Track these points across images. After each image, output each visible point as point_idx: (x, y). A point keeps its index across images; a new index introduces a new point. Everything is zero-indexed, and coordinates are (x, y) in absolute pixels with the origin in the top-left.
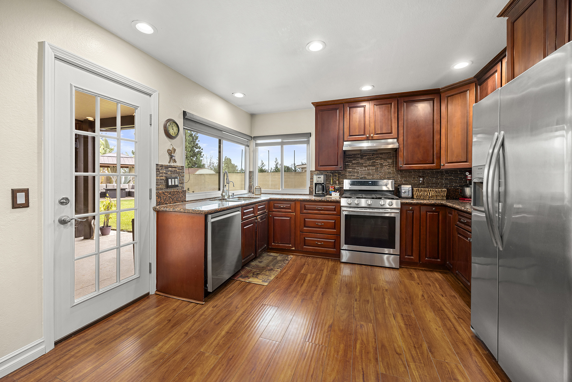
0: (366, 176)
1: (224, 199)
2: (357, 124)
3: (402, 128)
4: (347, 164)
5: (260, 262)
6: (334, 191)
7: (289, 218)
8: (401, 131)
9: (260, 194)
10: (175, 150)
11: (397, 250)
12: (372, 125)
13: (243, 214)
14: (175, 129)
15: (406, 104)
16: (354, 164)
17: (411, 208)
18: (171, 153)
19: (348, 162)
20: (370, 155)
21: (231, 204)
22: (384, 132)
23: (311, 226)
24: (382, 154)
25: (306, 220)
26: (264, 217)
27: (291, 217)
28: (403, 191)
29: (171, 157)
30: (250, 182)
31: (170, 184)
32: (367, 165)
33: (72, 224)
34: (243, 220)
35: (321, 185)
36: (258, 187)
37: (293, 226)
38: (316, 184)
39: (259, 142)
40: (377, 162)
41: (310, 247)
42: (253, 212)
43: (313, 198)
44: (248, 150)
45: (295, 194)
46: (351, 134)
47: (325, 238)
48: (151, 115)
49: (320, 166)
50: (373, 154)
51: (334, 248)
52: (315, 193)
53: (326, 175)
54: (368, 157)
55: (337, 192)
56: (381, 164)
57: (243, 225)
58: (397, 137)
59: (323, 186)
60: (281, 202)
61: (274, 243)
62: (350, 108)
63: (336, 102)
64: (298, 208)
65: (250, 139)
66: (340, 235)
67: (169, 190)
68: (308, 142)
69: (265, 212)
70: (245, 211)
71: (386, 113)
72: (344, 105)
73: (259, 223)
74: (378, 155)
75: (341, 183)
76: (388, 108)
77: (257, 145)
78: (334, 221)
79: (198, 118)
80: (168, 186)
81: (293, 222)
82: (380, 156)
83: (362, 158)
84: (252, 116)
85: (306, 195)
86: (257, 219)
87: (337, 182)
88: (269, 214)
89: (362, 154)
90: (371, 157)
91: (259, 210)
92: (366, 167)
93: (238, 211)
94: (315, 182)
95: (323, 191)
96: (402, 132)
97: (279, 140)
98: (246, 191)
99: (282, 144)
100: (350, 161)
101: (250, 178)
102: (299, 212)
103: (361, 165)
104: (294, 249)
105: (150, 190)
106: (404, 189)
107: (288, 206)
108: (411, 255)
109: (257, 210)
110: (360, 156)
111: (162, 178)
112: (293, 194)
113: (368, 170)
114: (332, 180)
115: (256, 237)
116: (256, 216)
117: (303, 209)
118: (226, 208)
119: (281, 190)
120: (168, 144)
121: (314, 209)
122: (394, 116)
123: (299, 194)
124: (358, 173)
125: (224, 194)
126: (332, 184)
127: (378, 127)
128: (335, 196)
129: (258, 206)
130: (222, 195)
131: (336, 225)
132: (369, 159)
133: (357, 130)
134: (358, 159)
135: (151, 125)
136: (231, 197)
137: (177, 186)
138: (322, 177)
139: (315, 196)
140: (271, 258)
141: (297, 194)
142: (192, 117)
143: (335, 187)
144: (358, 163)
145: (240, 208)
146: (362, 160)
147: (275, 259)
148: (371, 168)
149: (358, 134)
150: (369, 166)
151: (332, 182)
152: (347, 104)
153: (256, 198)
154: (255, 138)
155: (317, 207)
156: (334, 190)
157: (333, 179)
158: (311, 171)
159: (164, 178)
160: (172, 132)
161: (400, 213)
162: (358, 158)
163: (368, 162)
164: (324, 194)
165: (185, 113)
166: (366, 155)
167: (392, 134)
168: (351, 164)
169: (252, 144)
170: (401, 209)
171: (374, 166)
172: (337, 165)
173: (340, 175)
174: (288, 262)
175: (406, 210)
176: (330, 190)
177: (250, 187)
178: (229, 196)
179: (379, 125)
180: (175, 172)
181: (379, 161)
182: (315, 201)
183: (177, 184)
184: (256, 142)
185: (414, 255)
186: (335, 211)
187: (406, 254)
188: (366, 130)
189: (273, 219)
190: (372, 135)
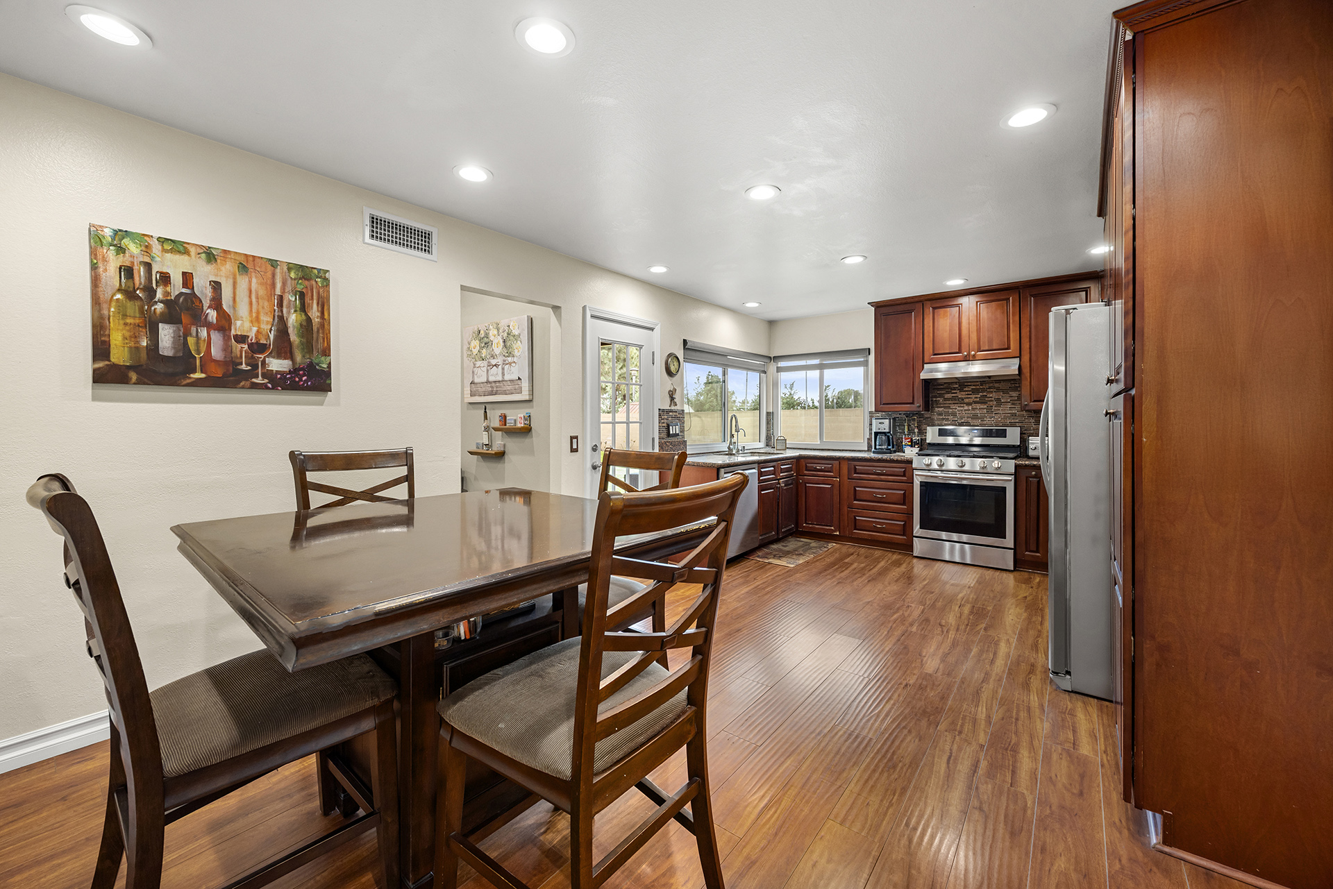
0: (970, 420)
1: (731, 455)
2: (946, 335)
3: (1028, 340)
4: (934, 399)
5: (785, 546)
6: (911, 446)
7: (830, 486)
8: (1026, 345)
9: (784, 448)
10: (676, 390)
11: (1009, 541)
12: (974, 336)
13: (761, 474)
14: (676, 363)
15: (1034, 300)
16: (948, 399)
17: (1034, 473)
18: (672, 394)
19: (936, 397)
20: (977, 384)
21: (740, 459)
22: (994, 348)
23: (865, 499)
24: (999, 381)
25: (857, 489)
26: (790, 482)
27: (832, 485)
28: (1031, 446)
29: (672, 399)
30: (768, 430)
31: (671, 432)
32: (971, 400)
33: (599, 470)
34: (760, 481)
35: (886, 435)
36: (782, 438)
37: (836, 498)
38: (876, 434)
39: (782, 364)
40: (991, 395)
41: (865, 532)
42: (774, 473)
43: (872, 455)
44: (765, 379)
45: (843, 450)
46: (936, 352)
47: (889, 518)
48: (653, 353)
49: (884, 404)
50: (982, 383)
51: (903, 535)
52: (875, 448)
53: (894, 419)
54: (974, 387)
55: (916, 446)
56: (998, 400)
57: (761, 489)
58: (1018, 355)
59: (888, 437)
60: (816, 461)
61: (806, 523)
62: (934, 308)
63: (909, 301)
64: (845, 471)
65: (768, 361)
66: (913, 514)
67: (670, 440)
68: (865, 364)
69: (792, 475)
70: (762, 470)
71: (998, 314)
72: (923, 304)
73: (782, 489)
74: (991, 385)
75: (922, 432)
76: (1003, 307)
77: (779, 370)
78: (903, 492)
79: (699, 346)
80: (669, 435)
81: (836, 492)
82: (997, 385)
83: (961, 390)
84: (772, 323)
85: (863, 451)
86: (779, 484)
87: (916, 430)
88: (797, 479)
89: (963, 383)
90: (978, 387)
91: (782, 471)
92: (968, 404)
93: (754, 468)
94: (874, 430)
95: (889, 445)
96: (1028, 346)
97: (816, 361)
98: (762, 445)
99: (821, 367)
100: (941, 396)
101: (768, 423)
102: (846, 478)
103: (961, 402)
104: (838, 533)
105: (653, 439)
106: (1033, 443)
107: (828, 468)
108: (1035, 550)
109: (779, 471)
110: (957, 386)
111: (663, 425)
112: (840, 450)
113: (973, 409)
114: (906, 427)
115: (778, 509)
116: (778, 480)
117: (853, 473)
118: (735, 463)
119: (819, 443)
120: (669, 383)
121: (869, 472)
122: (1014, 320)
123: (850, 451)
124: (954, 414)
125: (731, 447)
126: (906, 433)
127: (984, 340)
128: (910, 452)
129: (782, 465)
130: (729, 448)
131: (907, 499)
132: (975, 391)
133: (947, 345)
134: (955, 391)
135: (653, 363)
136: (741, 452)
137: (678, 435)
138: (887, 422)
139: (874, 452)
140: (801, 543)
141: (846, 450)
142: (693, 345)
143: (912, 439)
144: (953, 398)
145: (756, 465)
146: (962, 393)
147: (806, 545)
148: (978, 406)
149: (948, 352)
150: (976, 402)
151: (906, 430)
152: (929, 302)
153: (776, 454)
154: (776, 358)
155: (874, 469)
156: (910, 444)
157: (909, 426)
158: (870, 412)
159: (665, 425)
160: (673, 369)
161: (1013, 480)
162: (955, 389)
163: (973, 396)
164: (890, 449)
165: (685, 342)
166: (969, 384)
167: (1010, 349)
168: (941, 400)
169: (772, 367)
170: (1016, 474)
171: (985, 403)
172: (913, 403)
173: (922, 419)
174: (826, 549)
175: (1027, 477)
176: (904, 444)
177: (768, 438)
178: (738, 451)
179: (987, 335)
180: (675, 417)
181: (994, 395)
182: (870, 460)
183: (677, 432)
184: (777, 364)
185: (1041, 551)
186: (904, 476)
187: (1026, 547)
188: (963, 344)
189: (804, 488)
190: (973, 353)
